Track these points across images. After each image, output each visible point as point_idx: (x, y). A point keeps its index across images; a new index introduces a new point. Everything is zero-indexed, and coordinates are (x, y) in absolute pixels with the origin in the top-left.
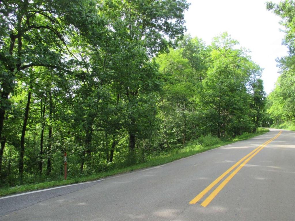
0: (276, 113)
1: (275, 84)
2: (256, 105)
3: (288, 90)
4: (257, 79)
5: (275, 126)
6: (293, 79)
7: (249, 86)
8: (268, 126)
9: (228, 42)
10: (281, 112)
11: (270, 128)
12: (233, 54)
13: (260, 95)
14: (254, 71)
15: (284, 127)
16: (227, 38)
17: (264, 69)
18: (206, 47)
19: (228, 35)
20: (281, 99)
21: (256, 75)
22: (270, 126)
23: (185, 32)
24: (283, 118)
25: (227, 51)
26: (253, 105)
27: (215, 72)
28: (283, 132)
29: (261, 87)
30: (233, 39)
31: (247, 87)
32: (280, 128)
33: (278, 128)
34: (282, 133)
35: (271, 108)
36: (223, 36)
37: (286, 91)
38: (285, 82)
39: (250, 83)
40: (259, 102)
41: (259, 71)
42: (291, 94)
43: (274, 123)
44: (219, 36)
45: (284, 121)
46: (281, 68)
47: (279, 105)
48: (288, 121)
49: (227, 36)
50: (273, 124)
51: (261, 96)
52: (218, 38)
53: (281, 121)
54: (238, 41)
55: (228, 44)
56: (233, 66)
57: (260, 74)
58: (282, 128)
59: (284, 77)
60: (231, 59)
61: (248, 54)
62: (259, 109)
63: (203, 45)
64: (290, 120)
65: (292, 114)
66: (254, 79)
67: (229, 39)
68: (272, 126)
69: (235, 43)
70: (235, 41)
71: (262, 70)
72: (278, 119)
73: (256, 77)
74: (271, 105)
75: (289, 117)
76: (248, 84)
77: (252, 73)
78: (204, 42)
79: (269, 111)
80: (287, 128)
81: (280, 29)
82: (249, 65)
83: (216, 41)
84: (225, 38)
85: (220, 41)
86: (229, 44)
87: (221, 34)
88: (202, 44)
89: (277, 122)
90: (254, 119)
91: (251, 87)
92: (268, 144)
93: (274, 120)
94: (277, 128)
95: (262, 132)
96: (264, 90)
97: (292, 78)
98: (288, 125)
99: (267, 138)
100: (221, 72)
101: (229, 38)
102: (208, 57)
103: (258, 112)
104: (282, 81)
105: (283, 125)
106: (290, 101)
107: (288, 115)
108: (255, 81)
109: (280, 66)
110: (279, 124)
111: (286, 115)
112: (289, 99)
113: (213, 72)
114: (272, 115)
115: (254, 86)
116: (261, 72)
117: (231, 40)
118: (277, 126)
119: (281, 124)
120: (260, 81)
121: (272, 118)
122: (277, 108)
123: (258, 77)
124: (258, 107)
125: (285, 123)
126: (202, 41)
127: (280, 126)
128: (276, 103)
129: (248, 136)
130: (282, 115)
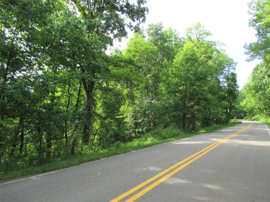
0: (249, 106)
1: (248, 78)
2: (229, 97)
3: (259, 83)
4: (231, 72)
5: (248, 118)
6: (264, 70)
7: (223, 79)
8: (242, 118)
9: (201, 33)
10: (254, 104)
11: (244, 120)
12: (206, 45)
13: (233, 87)
14: (228, 65)
15: (257, 119)
16: (200, 29)
17: (238, 63)
18: (179, 38)
19: (201, 26)
20: (253, 92)
21: (230, 69)
22: (244, 118)
23: (147, 13)
24: (256, 110)
25: (200, 42)
26: (226, 97)
27: (181, 60)
28: (254, 124)
29: (234, 80)
30: (206, 30)
31: (221, 80)
32: (252, 121)
33: (251, 120)
34: (252, 125)
35: (244, 100)
36: (196, 27)
37: (258, 83)
38: (257, 75)
39: (224, 76)
40: (232, 94)
41: (234, 65)
42: (262, 86)
43: (247, 115)
44: (192, 27)
45: (257, 113)
46: (249, 55)
47: (251, 98)
48: (260, 114)
49: (200, 28)
50: (247, 117)
51: (234, 89)
52: (191, 29)
53: (254, 113)
54: (211, 33)
55: (200, 35)
56: (204, 57)
57: (234, 68)
58: (254, 120)
59: (256, 70)
60: (203, 50)
61: (222, 47)
62: (232, 101)
63: (177, 36)
64: (262, 113)
65: (264, 107)
66: (228, 73)
67: (202, 31)
68: (245, 118)
69: (208, 34)
70: (207, 32)
71: (236, 64)
72: (251, 112)
73: (230, 71)
74: (244, 98)
75: (261, 110)
76: (223, 77)
77: (226, 66)
78: (178, 33)
79: (242, 104)
80: (259, 120)
81: (249, 12)
82: (223, 58)
83: (189, 32)
84: (198, 29)
85: (194, 32)
86: (202, 35)
87: (194, 25)
88: (175, 35)
89: (250, 115)
90: (227, 111)
91: (225, 80)
92: (229, 139)
93: (248, 113)
94: (249, 120)
95: (234, 124)
96: (237, 83)
97: (262, 69)
98: (260, 117)
99: (235, 130)
100: (187, 60)
101: (202, 29)
102: (180, 48)
103: (231, 105)
104: (254, 74)
105: (256, 117)
106: (261, 94)
107: (260, 108)
108: (228, 74)
109: (248, 53)
110: (252, 117)
111: (259, 108)
112: (260, 92)
113: (179, 60)
114: (246, 108)
115: (228, 79)
116: (235, 66)
117: (204, 32)
118: (250, 118)
119: (254, 116)
120: (234, 75)
121: (246, 110)
122: (250, 101)
123: (232, 71)
124: (231, 99)
125: (258, 116)
126: (176, 32)
127: (253, 118)
128: (249, 96)
129: (217, 128)
130: (255, 108)
